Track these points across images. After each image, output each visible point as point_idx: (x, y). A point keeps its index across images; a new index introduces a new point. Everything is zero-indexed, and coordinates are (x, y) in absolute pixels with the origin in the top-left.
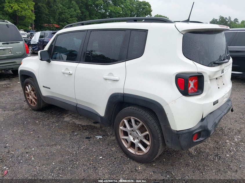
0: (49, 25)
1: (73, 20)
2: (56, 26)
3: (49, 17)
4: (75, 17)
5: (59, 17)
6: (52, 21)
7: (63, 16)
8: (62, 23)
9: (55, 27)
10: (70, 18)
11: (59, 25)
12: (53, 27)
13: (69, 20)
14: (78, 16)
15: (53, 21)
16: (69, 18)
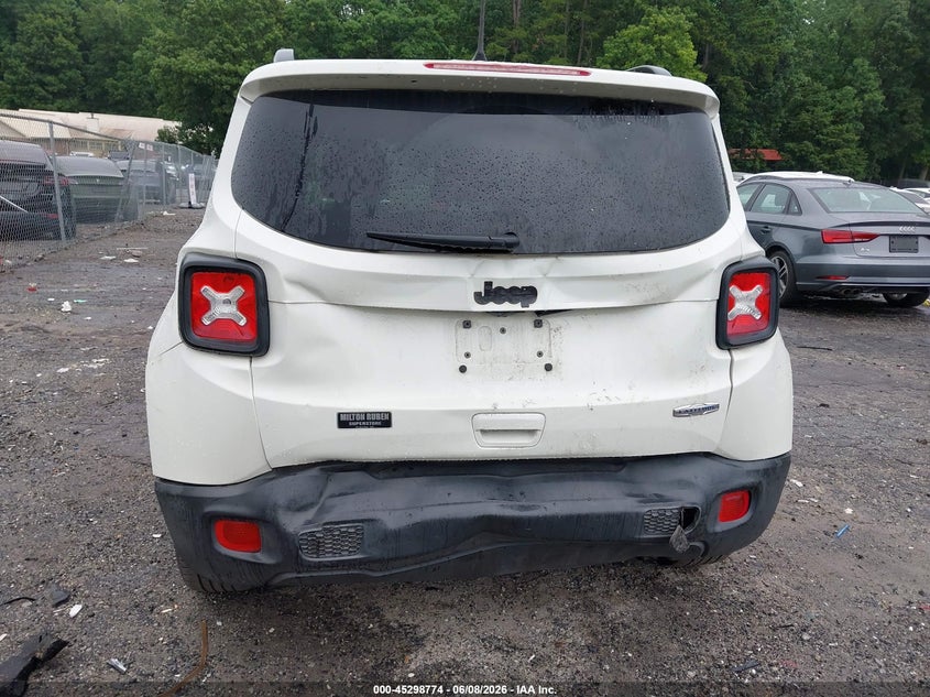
0: (741, 152)
1: (841, 131)
2: (770, 155)
3: (747, 124)
4: (856, 118)
5: (789, 123)
6: (755, 136)
7: (805, 116)
8: (791, 145)
9: (762, 161)
10: (833, 123)
11: (781, 149)
12: (754, 161)
13: (825, 131)
14: (871, 114)
15: (759, 137)
16: (825, 125)
